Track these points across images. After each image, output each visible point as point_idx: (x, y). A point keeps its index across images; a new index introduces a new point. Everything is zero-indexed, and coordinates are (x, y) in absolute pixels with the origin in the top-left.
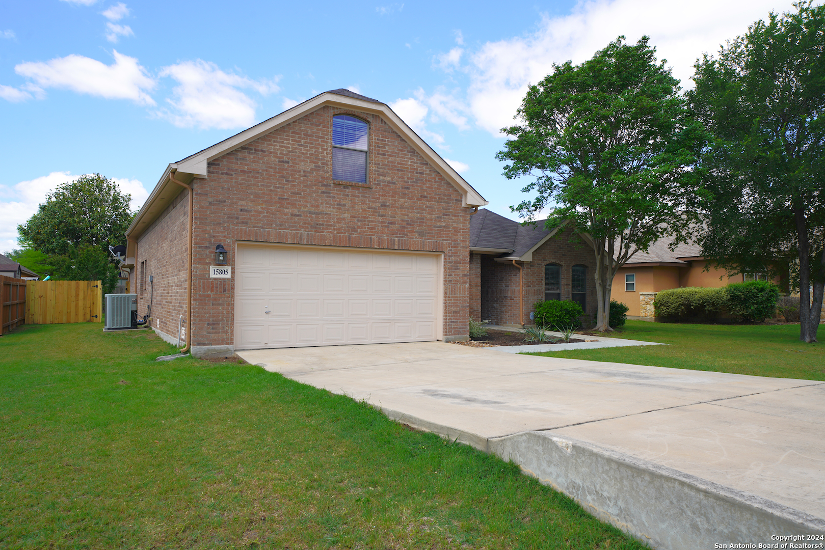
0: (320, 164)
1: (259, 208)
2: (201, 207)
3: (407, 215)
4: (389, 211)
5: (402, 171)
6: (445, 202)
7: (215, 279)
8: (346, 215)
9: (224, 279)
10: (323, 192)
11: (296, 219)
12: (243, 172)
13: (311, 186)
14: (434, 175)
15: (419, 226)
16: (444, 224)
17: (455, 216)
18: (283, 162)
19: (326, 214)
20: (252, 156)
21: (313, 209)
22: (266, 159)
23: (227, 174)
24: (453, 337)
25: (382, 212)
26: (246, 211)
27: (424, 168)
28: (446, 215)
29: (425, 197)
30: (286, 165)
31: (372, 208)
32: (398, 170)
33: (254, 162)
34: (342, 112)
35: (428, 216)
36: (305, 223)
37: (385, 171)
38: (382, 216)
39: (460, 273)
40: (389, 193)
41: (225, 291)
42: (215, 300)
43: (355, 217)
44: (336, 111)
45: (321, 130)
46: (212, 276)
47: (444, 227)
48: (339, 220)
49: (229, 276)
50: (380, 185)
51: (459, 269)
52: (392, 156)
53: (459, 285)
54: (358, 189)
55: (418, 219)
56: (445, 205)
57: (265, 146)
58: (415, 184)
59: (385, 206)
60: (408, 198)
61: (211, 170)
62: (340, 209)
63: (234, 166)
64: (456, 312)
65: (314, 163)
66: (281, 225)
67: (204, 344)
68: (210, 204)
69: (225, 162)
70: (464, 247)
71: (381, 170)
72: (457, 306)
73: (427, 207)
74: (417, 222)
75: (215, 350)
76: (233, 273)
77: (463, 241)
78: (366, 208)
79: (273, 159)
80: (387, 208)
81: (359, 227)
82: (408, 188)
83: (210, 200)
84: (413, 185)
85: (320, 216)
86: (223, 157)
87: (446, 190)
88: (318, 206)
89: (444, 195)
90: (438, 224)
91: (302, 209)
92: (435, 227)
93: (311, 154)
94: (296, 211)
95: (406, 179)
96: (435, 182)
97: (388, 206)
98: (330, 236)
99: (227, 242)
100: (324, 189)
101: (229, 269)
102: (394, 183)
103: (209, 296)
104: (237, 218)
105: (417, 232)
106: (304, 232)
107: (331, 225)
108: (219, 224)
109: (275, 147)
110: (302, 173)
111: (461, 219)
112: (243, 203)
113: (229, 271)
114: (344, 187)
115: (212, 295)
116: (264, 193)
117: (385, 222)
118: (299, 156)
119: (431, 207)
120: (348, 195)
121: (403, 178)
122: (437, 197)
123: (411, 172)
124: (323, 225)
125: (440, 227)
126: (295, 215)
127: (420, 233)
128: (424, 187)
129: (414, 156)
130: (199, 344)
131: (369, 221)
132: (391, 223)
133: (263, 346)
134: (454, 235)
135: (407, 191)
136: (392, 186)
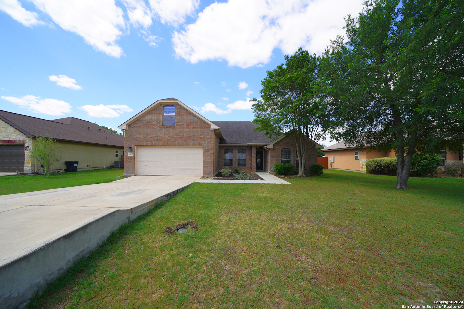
0: (159, 122)
1: (141, 136)
2: (126, 137)
3: (188, 134)
4: (181, 134)
5: (186, 120)
6: (203, 129)
7: (129, 156)
8: (167, 136)
9: (132, 156)
10: (160, 130)
11: (151, 138)
12: (137, 127)
13: (156, 128)
14: (199, 120)
15: (193, 138)
16: (203, 136)
17: (207, 133)
18: (148, 122)
19: (160, 136)
20: (139, 122)
21: (156, 135)
22: (143, 122)
23: (133, 128)
24: (206, 175)
25: (179, 134)
26: (138, 137)
27: (195, 118)
28: (204, 133)
29: (195, 128)
30: (149, 123)
31: (175, 133)
32: (185, 120)
33: (140, 123)
34: (166, 105)
35: (196, 134)
36: (154, 139)
37: (180, 121)
38: (179, 135)
39: (209, 153)
40: (181, 128)
41: (132, 159)
42: (129, 161)
43: (169, 136)
44: (164, 105)
45: (159, 112)
46: (129, 155)
47: (203, 137)
48: (164, 138)
49: (133, 155)
50: (178, 126)
51: (209, 152)
52: (183, 116)
53: (209, 157)
54: (171, 128)
55: (192, 135)
56: (203, 130)
57: (143, 119)
58: (191, 124)
59: (180, 132)
60: (189, 129)
61: (129, 127)
62: (165, 134)
63: (135, 125)
64: (207, 167)
65: (157, 121)
66: (147, 140)
67: (126, 173)
68: (128, 136)
69: (132, 125)
70: (211, 144)
71: (179, 121)
72: (208, 165)
73: (196, 131)
74: (192, 136)
75: (129, 175)
76: (134, 154)
77: (211, 142)
78: (173, 133)
79: (145, 122)
80: (181, 133)
81: (171, 139)
82: (188, 126)
83: (128, 135)
84: (190, 124)
85: (158, 137)
86: (132, 123)
87: (203, 124)
88: (158, 134)
89: (203, 126)
90: (200, 136)
91: (153, 135)
92: (199, 137)
93: (156, 119)
94: (151, 136)
95: (188, 123)
96: (199, 122)
97: (181, 132)
98: (161, 143)
99: (133, 146)
100: (160, 129)
101: (133, 153)
102: (183, 124)
103: (128, 160)
104: (135, 139)
105: (192, 140)
106: (153, 142)
107: (162, 140)
108: (131, 141)
109: (146, 119)
110: (153, 125)
111: (210, 134)
112: (137, 135)
113: (133, 154)
114: (166, 128)
115: (129, 160)
116: (142, 132)
117: (180, 137)
118: (152, 120)
119: (197, 131)
120: (167, 130)
121: (187, 122)
122: (200, 127)
123: (190, 120)
124: (159, 139)
125: (201, 137)
126: (151, 137)
127: (193, 140)
128: (195, 124)
129: (191, 115)
130: (125, 173)
131: (174, 137)
132: (182, 137)
133: (145, 175)
134: (207, 140)
135: (188, 127)
136: (183, 126)
